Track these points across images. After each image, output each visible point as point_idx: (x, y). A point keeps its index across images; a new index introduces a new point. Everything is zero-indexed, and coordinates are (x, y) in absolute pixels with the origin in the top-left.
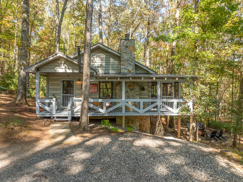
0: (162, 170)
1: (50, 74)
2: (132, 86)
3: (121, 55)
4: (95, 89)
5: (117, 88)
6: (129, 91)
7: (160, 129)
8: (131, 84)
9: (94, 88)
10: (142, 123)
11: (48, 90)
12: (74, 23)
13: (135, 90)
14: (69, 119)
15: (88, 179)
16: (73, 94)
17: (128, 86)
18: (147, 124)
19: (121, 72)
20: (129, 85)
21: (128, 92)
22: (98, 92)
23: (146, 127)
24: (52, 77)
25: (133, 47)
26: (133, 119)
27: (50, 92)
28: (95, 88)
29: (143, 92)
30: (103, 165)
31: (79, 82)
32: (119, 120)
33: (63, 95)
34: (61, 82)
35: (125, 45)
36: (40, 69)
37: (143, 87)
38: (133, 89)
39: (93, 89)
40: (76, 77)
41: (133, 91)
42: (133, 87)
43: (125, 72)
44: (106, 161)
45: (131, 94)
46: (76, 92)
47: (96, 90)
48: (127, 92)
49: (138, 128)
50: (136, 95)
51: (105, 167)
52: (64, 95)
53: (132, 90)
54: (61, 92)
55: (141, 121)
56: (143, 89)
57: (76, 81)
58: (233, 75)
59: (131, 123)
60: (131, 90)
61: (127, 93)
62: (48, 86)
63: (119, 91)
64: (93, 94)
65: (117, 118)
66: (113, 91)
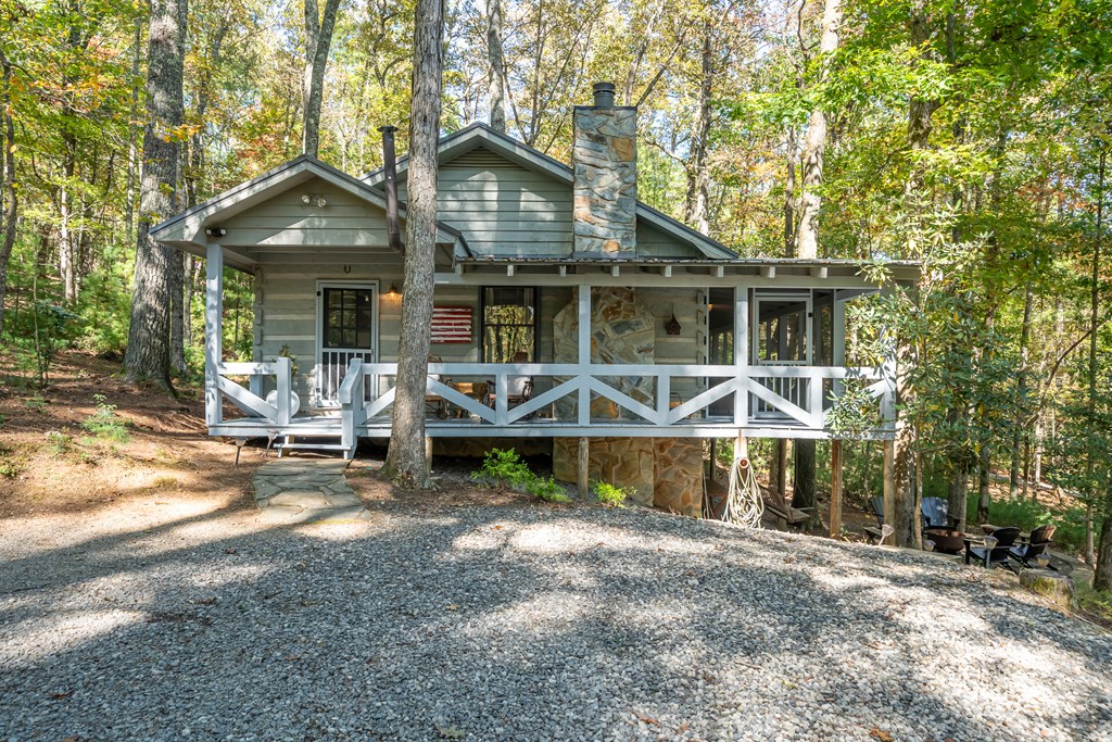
0: (735, 620)
1: (269, 263)
2: (623, 313)
3: (575, 178)
4: (462, 324)
5: (558, 319)
6: (609, 332)
7: (748, 497)
8: (619, 303)
9: (460, 321)
10: (668, 479)
11: (262, 331)
12: (384, 74)
13: (636, 327)
14: (347, 444)
15: (393, 630)
16: (370, 348)
17: (605, 313)
18: (689, 482)
19: (577, 249)
20: (612, 309)
21: (606, 339)
22: (476, 339)
23: (687, 494)
24: (277, 272)
25: (627, 141)
26: (626, 458)
27: (268, 338)
28: (464, 321)
29: (673, 340)
30: (467, 591)
31: (392, 294)
32: (563, 461)
33: (326, 350)
34: (319, 294)
35: (594, 133)
36: (223, 232)
37: (674, 318)
38: (628, 325)
39: (455, 324)
40: (382, 276)
41: (628, 332)
42: (625, 316)
43: (592, 250)
44: (484, 580)
45: (619, 346)
46: (383, 337)
47: (465, 330)
48: (598, 337)
49: (647, 496)
50: (640, 352)
51: (475, 599)
52: (330, 351)
53: (623, 331)
54: (317, 337)
55: (664, 470)
56: (672, 327)
57: (380, 293)
58: (1095, 284)
59: (618, 472)
60: (618, 328)
61: (602, 340)
62: (262, 312)
63: (565, 332)
64: (453, 346)
65: (554, 453)
66: (540, 336)
